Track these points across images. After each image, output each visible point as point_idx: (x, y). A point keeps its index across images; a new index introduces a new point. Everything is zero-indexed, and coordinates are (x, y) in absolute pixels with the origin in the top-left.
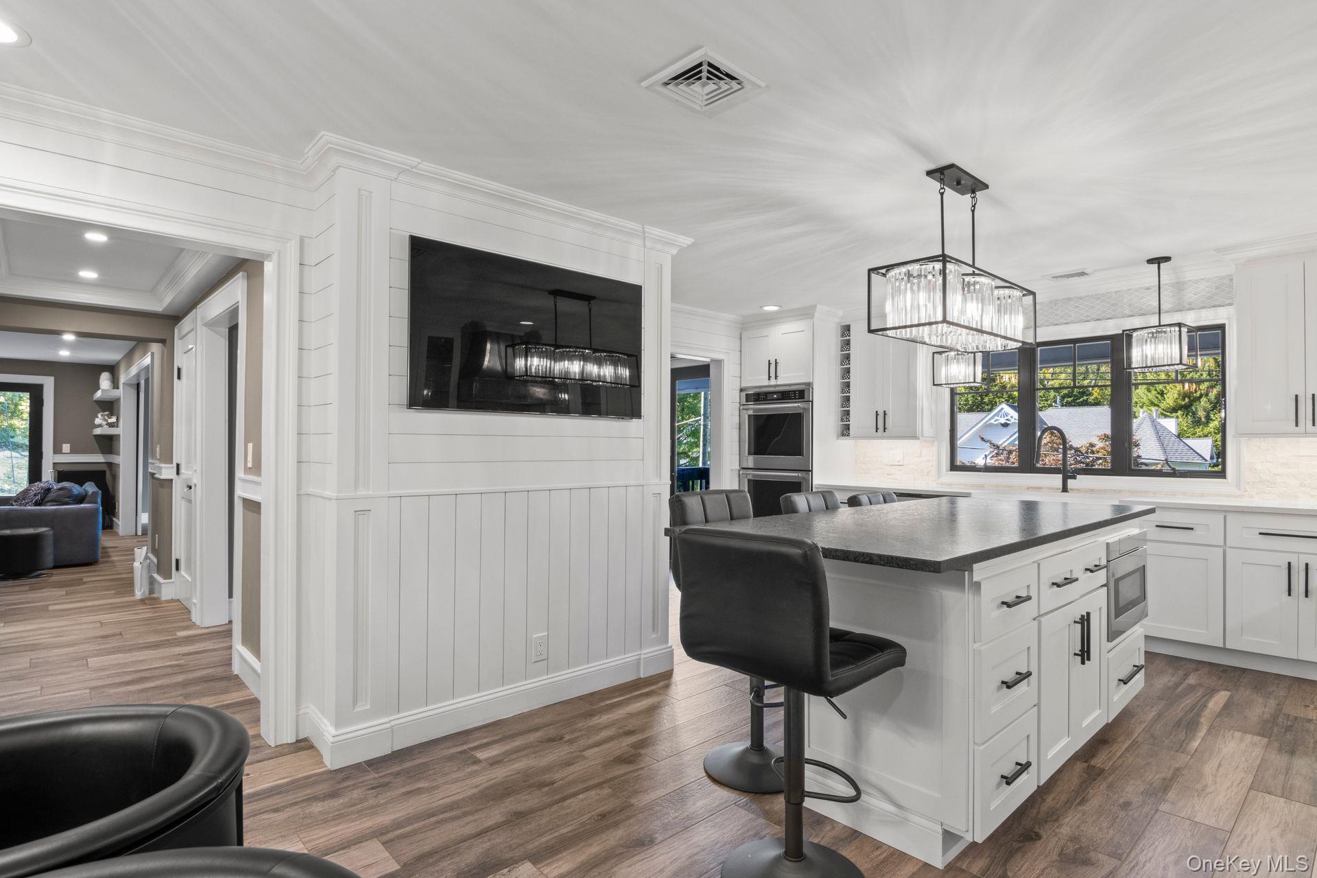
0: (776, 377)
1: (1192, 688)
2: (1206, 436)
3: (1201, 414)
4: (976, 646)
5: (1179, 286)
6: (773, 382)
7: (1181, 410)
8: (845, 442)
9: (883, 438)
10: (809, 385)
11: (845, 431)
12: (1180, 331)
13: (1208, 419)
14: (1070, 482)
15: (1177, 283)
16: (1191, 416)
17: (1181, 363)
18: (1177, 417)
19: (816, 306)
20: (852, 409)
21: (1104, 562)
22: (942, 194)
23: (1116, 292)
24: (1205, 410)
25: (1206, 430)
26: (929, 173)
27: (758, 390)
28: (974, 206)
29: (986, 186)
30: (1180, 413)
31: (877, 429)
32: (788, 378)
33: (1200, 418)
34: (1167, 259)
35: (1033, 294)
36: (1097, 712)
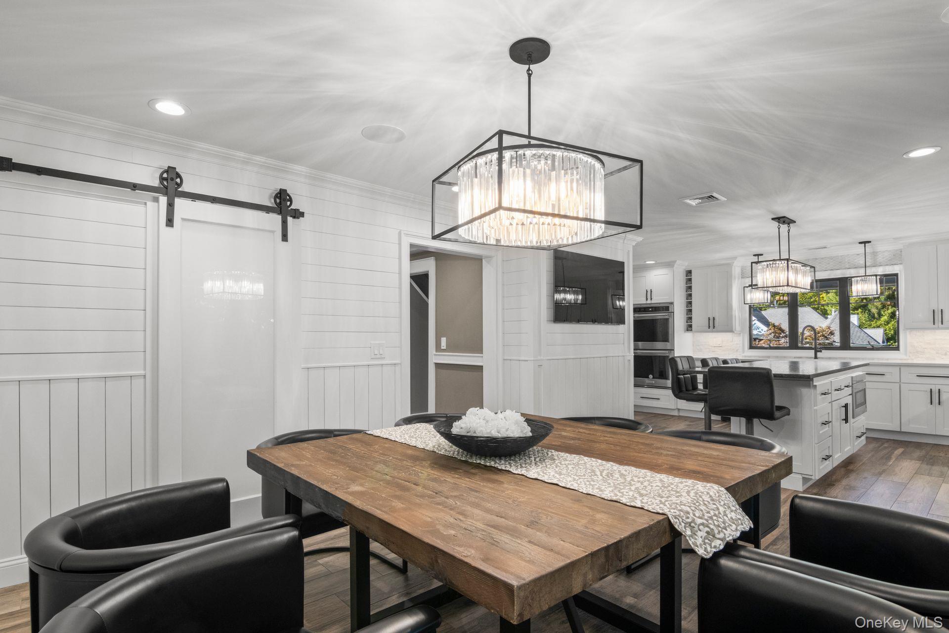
0: (651, 299)
1: (886, 448)
2: (878, 327)
3: (874, 311)
4: (815, 408)
5: (875, 254)
6: (649, 302)
7: (860, 308)
8: (689, 335)
9: (712, 332)
10: (672, 303)
11: (689, 328)
12: (876, 278)
13: (880, 315)
14: (819, 354)
15: (873, 252)
16: (867, 313)
17: (877, 294)
18: (858, 314)
19: (676, 261)
20: (694, 316)
21: (851, 384)
22: (779, 228)
23: (841, 256)
24: (877, 308)
25: (879, 323)
26: (773, 219)
27: (639, 306)
28: (789, 230)
29: (795, 222)
30: (860, 310)
31: (709, 327)
32: (658, 299)
33: (874, 314)
34: (869, 242)
35: (814, 267)
36: (849, 448)
